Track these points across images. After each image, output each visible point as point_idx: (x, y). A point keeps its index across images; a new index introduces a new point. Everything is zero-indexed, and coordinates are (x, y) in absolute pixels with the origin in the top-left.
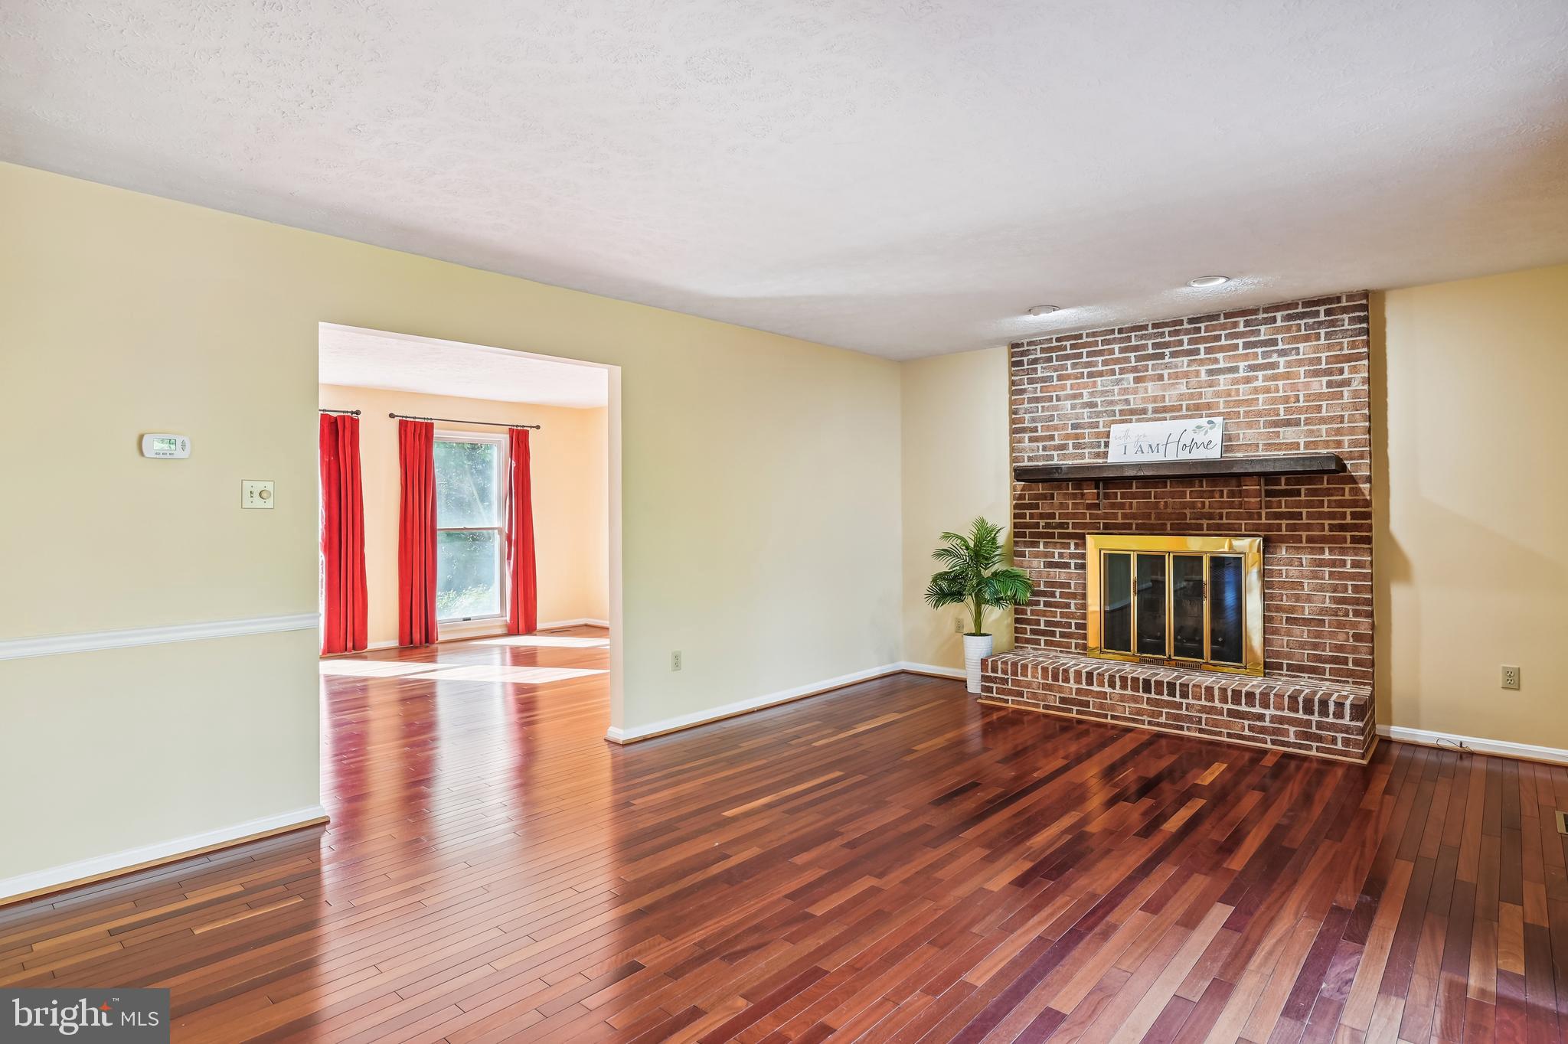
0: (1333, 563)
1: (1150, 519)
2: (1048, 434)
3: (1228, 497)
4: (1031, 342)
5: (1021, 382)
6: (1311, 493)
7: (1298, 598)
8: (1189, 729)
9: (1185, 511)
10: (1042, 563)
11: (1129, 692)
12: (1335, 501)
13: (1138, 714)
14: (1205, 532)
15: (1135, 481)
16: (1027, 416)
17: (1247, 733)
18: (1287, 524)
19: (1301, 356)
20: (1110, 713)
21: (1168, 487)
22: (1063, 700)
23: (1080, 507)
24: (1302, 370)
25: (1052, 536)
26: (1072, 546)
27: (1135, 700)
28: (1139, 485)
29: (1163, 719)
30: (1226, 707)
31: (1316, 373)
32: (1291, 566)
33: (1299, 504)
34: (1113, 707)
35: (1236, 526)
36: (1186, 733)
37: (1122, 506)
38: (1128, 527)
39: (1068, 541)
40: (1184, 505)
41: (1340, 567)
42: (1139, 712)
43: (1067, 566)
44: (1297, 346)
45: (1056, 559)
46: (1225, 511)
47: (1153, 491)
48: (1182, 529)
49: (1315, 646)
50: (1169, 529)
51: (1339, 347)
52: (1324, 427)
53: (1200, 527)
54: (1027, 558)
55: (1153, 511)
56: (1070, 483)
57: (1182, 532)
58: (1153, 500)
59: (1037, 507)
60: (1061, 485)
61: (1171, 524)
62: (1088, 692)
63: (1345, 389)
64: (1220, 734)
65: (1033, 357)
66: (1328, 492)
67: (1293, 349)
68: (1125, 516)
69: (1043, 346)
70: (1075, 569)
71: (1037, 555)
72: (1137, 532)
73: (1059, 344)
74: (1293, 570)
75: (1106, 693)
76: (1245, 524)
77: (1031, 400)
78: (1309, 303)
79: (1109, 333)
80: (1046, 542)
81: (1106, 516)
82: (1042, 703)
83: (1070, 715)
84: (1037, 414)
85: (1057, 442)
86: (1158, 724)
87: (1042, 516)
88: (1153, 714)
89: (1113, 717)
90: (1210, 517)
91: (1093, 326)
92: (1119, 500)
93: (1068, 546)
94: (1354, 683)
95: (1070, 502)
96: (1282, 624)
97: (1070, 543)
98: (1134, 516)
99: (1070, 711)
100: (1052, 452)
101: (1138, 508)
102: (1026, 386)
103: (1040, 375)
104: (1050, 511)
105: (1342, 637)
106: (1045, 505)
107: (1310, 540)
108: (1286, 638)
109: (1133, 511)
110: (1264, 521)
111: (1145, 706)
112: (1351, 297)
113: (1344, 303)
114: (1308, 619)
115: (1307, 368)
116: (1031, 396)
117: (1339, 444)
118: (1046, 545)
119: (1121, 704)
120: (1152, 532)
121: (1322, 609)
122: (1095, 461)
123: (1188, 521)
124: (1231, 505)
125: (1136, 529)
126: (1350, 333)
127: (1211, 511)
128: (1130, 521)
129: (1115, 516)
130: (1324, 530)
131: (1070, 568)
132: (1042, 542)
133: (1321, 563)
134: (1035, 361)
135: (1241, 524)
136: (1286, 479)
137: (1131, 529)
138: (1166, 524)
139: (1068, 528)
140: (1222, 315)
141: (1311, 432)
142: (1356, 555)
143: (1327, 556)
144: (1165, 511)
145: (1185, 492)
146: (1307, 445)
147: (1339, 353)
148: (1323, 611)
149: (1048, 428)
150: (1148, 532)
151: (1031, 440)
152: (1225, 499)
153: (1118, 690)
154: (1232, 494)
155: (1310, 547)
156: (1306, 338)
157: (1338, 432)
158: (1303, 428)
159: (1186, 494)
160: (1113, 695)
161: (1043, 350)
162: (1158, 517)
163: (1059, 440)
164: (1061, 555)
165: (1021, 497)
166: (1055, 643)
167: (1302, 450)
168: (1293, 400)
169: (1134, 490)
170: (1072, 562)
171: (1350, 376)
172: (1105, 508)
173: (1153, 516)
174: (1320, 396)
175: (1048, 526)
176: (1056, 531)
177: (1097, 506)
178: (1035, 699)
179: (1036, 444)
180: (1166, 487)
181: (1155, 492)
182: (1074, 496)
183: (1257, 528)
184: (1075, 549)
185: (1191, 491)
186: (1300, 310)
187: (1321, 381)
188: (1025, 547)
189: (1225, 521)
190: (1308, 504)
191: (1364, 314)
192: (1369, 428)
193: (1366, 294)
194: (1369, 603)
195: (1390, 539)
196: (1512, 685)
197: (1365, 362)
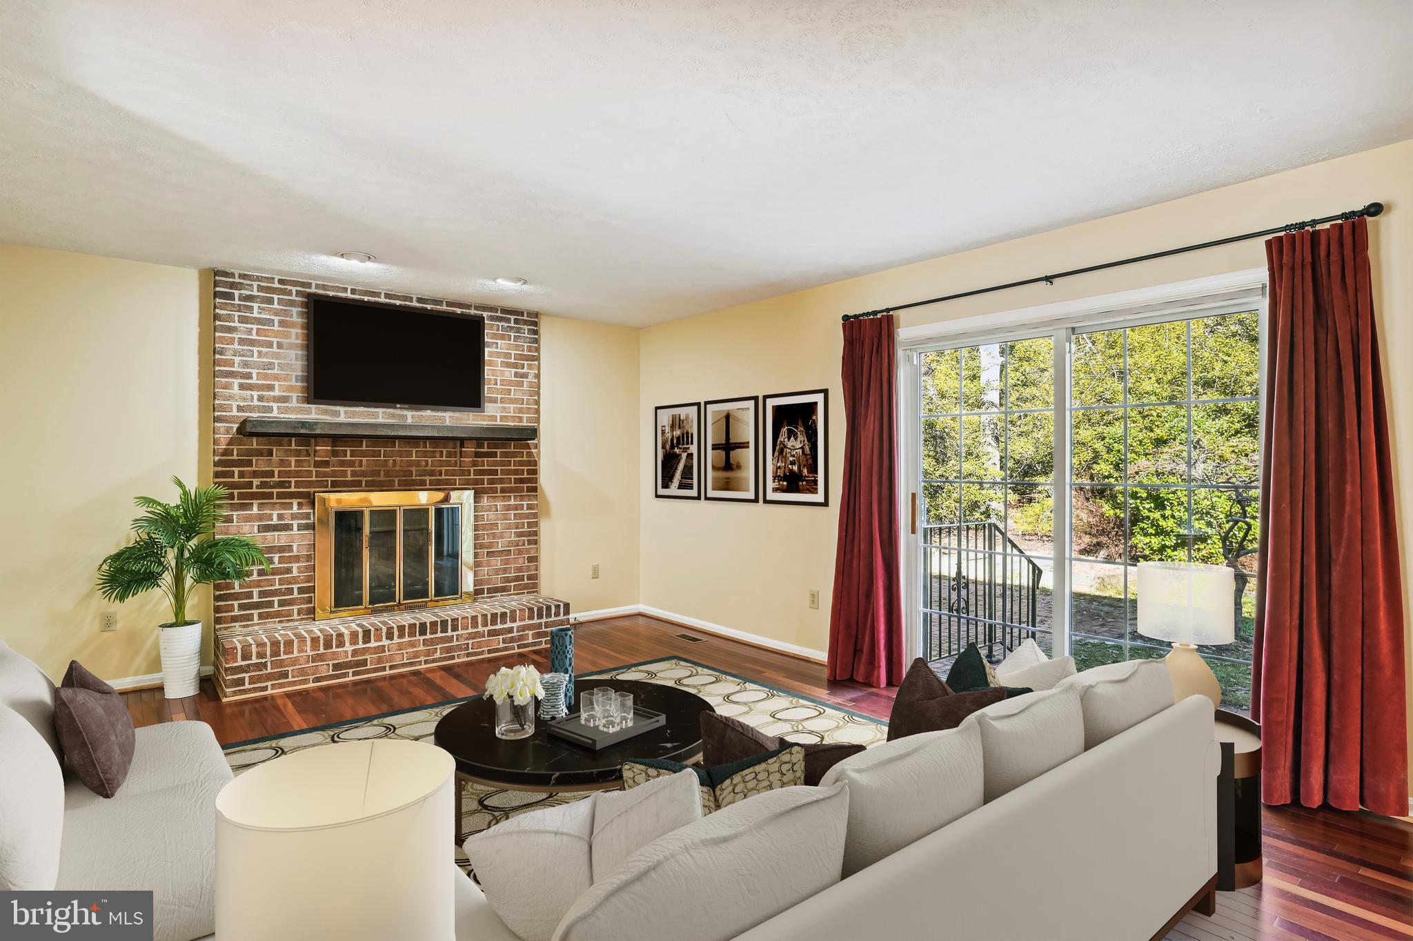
0: (516, 508)
1: (379, 476)
2: (266, 382)
3: (446, 457)
4: (245, 275)
5: (229, 318)
6: (504, 455)
7: (494, 536)
8: (459, 656)
9: (411, 469)
10: (256, 528)
11: (407, 639)
12: (518, 461)
13: (415, 657)
14: (428, 487)
15: (365, 440)
16: (237, 359)
17: (502, 645)
18: (488, 479)
19: (499, 350)
20: (388, 665)
21: (397, 446)
22: (337, 667)
23: (305, 464)
24: (499, 360)
25: (270, 496)
26: (295, 507)
27: (412, 644)
28: (368, 443)
29: (438, 655)
30: (486, 629)
31: (508, 365)
32: (490, 511)
33: (496, 463)
34: (391, 657)
35: (452, 481)
36: (457, 661)
37: (351, 464)
38: (358, 484)
39: (290, 501)
40: (411, 464)
41: (521, 510)
42: (416, 655)
43: (288, 527)
44: (497, 341)
45: (275, 521)
46: (443, 469)
47: (382, 450)
48: (409, 485)
49: (505, 571)
50: (397, 485)
51: (522, 349)
52: (512, 406)
53: (423, 483)
54: (235, 523)
55: (382, 469)
56: (293, 439)
57: (409, 488)
58: (382, 458)
59: (250, 464)
60: (282, 440)
61: (399, 481)
62: (365, 651)
63: (525, 380)
64: (482, 653)
65: (248, 293)
66: (514, 455)
67: (494, 343)
68: (354, 474)
69: (262, 284)
70: (299, 530)
71: (248, 519)
72: (366, 488)
73: (283, 287)
74: (492, 515)
75: (384, 646)
76: (459, 479)
77: (242, 341)
78: (504, 311)
79: (341, 290)
80: (262, 503)
81: (334, 474)
82: (312, 677)
83: (347, 679)
84: (252, 359)
85: (277, 393)
86: (434, 661)
87: (255, 474)
88: (428, 653)
89: (391, 667)
90: (432, 473)
91: (324, 279)
92: (348, 458)
93: (290, 506)
94: (528, 593)
95: (293, 460)
96: (484, 557)
97: (292, 503)
98: (363, 474)
99: (345, 675)
100: (271, 404)
101: (368, 466)
102: (236, 324)
103: (256, 315)
104: (267, 469)
105: (521, 561)
106: (260, 462)
107: (503, 491)
108: (486, 569)
109: (363, 468)
110: (472, 477)
111: (422, 648)
112: (529, 314)
113: (525, 318)
114: (501, 551)
115: (502, 360)
116: (244, 337)
117: (521, 419)
118: (261, 506)
119: (399, 652)
120: (381, 488)
121: (509, 542)
122: (323, 417)
123: (414, 478)
124: (448, 464)
125: (366, 486)
126: (528, 340)
127: (432, 468)
128: (360, 479)
129: (344, 474)
130: (511, 483)
131: (292, 530)
132: (256, 503)
133: (508, 508)
134: (250, 298)
135: (456, 480)
136: (488, 444)
137: (361, 486)
138: (394, 481)
139: (290, 487)
140: (445, 303)
141: (504, 408)
142: (530, 500)
143: (512, 502)
144: (393, 469)
145: (412, 451)
146: (502, 418)
147: (522, 353)
148: (510, 543)
149: (266, 377)
150: (378, 489)
151: (242, 387)
152: (444, 459)
153: (396, 640)
154: (449, 455)
155: (503, 496)
156: (502, 337)
157: (521, 411)
158: (499, 405)
159: (412, 453)
160: (391, 646)
161: (260, 288)
162: (387, 475)
163: (279, 391)
164: (280, 517)
165: (226, 452)
166: (273, 614)
167: (498, 422)
168: (493, 382)
169: (364, 448)
170: (295, 523)
171: (528, 371)
172: (334, 466)
173: (382, 473)
174: (510, 383)
175: (263, 485)
176: (275, 491)
177: (326, 464)
178: (302, 676)
179: (249, 392)
180: (395, 447)
181: (384, 451)
182: (298, 453)
183: (468, 482)
184: (298, 509)
185: (417, 451)
186: (499, 314)
187: (511, 371)
188: (232, 510)
189: (443, 477)
190: (502, 464)
191: (535, 328)
192: (537, 409)
193: (536, 315)
194: (536, 533)
195: (542, 490)
196: (595, 575)
197: (536, 363)
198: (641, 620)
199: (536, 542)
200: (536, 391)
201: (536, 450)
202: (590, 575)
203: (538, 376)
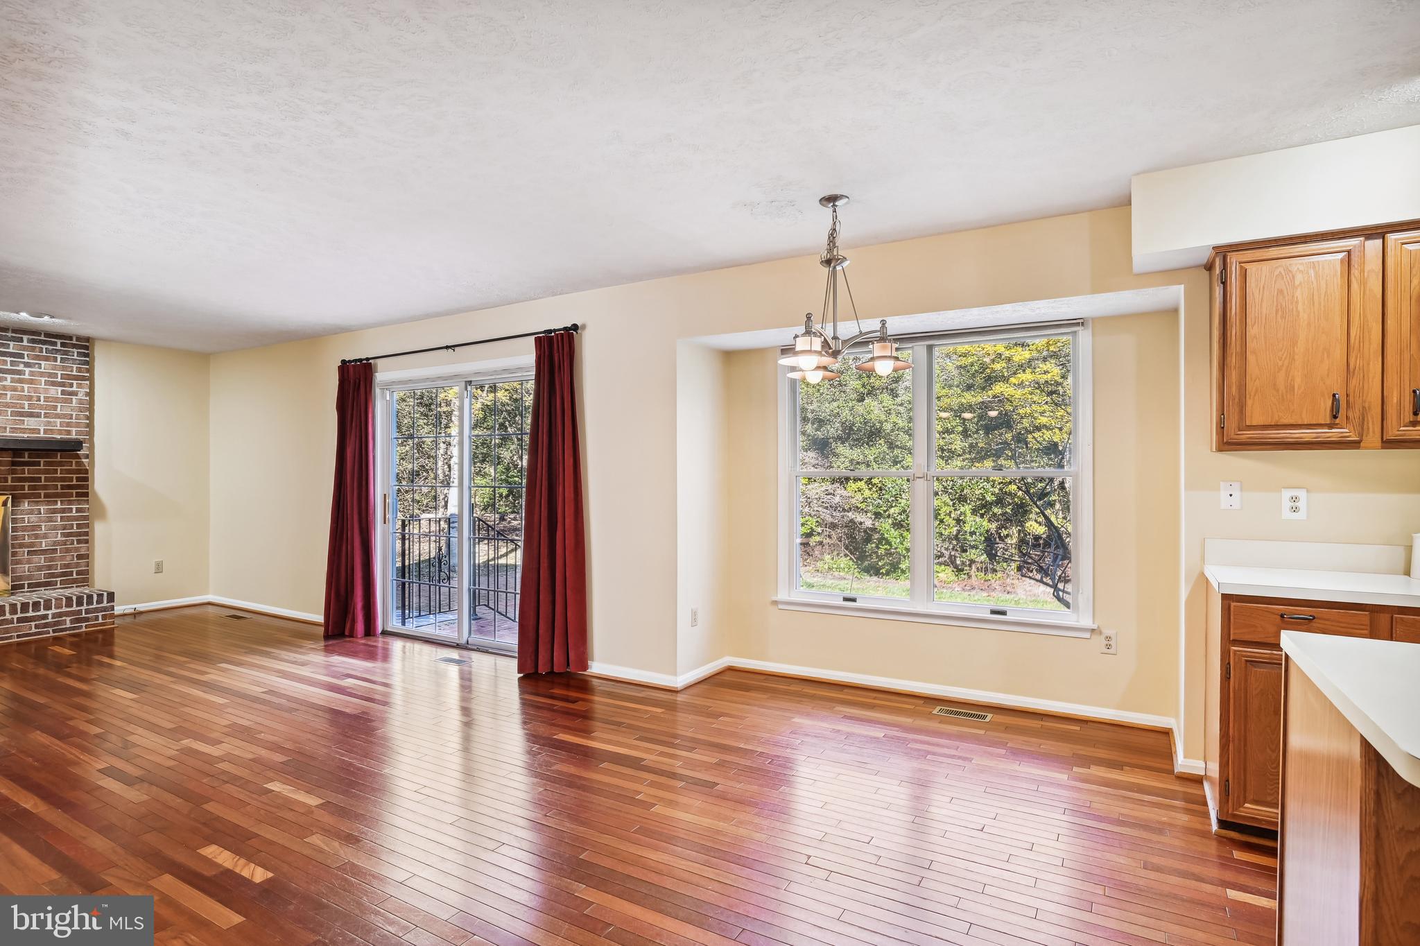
0: (63, 511)
6: (49, 464)
7: (37, 536)
12: (66, 469)
17: (34, 631)
18: (29, 485)
19: (42, 370)
24: (43, 379)
30: (15, 617)
31: (53, 384)
32: (31, 514)
33: (38, 471)
41: (69, 513)
44: (40, 362)
49: (50, 567)
51: (70, 370)
52: (59, 420)
63: (74, 397)
66: (60, 464)
67: (36, 364)
74: (33, 518)
78: (49, 335)
94: (77, 586)
96: (24, 556)
105: (68, 558)
107: (47, 496)
108: (27, 566)
110: (9, 483)
112: (79, 339)
113: (74, 342)
114: (45, 550)
117: (69, 432)
121: (55, 542)
126: (78, 362)
130: (57, 489)
133: (54, 511)
136: (29, 454)
141: (49, 422)
142: (80, 504)
143: (59, 506)
146: (46, 431)
147: (70, 373)
155: (47, 501)
157: (69, 425)
158: (43, 419)
167: (42, 435)
168: (35, 399)
171: (78, 390)
174: (56, 400)
183: (4, 488)
187: (57, 389)
190: (46, 472)
191: (87, 352)
192: (88, 424)
193: (88, 339)
194: (87, 534)
195: (95, 494)
196: (159, 568)
197: (88, 382)
198: (210, 609)
199: (87, 542)
200: (89, 407)
201: (87, 460)
202: (153, 569)
203: (91, 394)
